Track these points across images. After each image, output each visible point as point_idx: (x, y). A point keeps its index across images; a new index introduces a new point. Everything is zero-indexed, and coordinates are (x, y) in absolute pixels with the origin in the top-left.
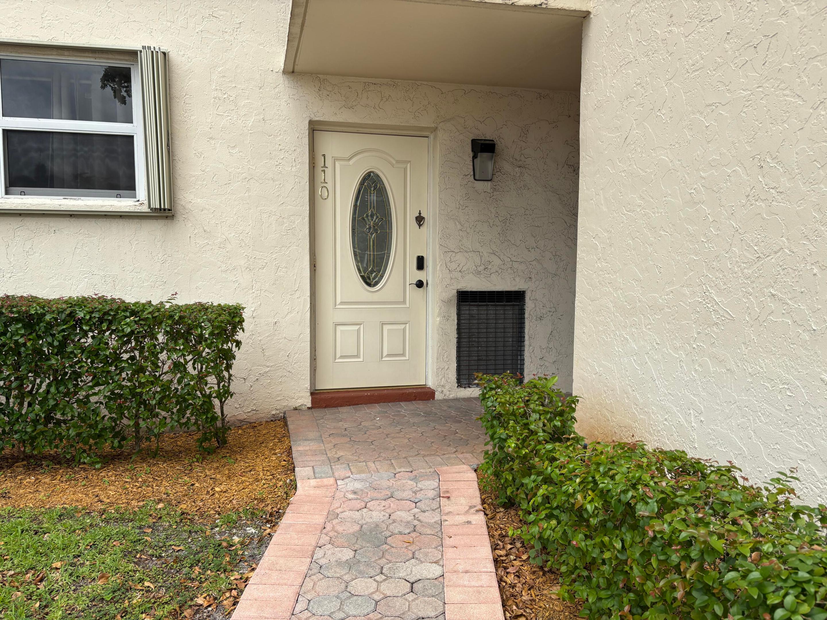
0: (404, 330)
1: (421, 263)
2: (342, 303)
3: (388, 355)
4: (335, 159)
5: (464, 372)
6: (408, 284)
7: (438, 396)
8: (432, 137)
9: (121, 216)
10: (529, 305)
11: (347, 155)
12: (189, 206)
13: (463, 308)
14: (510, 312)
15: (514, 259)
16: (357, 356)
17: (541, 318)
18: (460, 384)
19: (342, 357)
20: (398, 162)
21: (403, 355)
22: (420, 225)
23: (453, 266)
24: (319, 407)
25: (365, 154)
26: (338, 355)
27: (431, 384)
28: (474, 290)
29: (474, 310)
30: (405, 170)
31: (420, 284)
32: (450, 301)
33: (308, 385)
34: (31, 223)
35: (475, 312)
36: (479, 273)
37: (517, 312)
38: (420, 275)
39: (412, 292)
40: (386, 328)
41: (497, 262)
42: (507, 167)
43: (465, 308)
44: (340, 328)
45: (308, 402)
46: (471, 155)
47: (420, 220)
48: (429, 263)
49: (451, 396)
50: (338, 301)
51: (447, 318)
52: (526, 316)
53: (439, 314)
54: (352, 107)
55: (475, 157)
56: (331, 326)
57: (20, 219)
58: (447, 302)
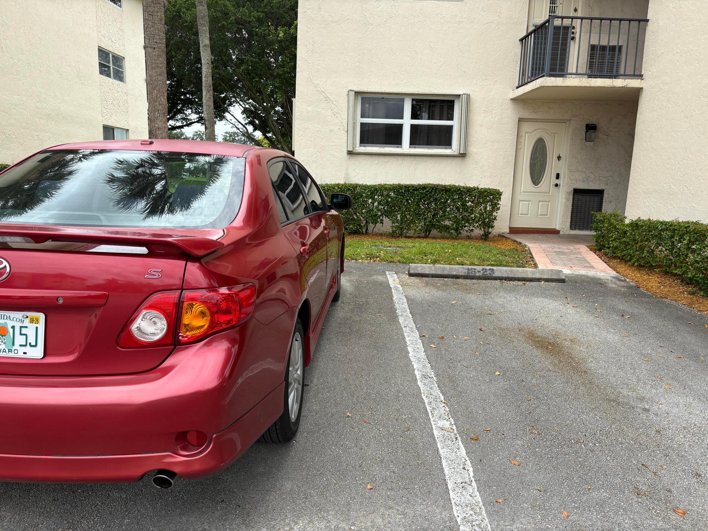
0: (548, 204)
1: (558, 176)
2: (523, 192)
3: (541, 215)
4: (526, 133)
5: (573, 223)
6: (551, 185)
7: (561, 233)
8: (568, 123)
9: (447, 156)
10: (605, 196)
11: (531, 131)
12: (471, 152)
13: (575, 196)
14: (596, 199)
15: (600, 175)
16: (527, 214)
17: (610, 202)
18: (571, 228)
19: (521, 214)
20: (552, 133)
21: (547, 215)
22: (559, 160)
23: (573, 178)
24: (512, 233)
25: (539, 130)
26: (520, 213)
27: (558, 228)
28: (581, 188)
29: (580, 197)
30: (555, 136)
31: (557, 185)
32: (570, 193)
33: (508, 224)
34: (418, 159)
35: (581, 198)
36: (584, 181)
37: (599, 199)
38: (557, 182)
39: (552, 188)
40: (540, 203)
41: (592, 176)
42: (601, 135)
43: (576, 196)
44: (521, 202)
45: (508, 231)
46: (585, 130)
47: (559, 158)
48: (561, 176)
49: (567, 233)
50: (522, 191)
51: (568, 200)
52: (604, 200)
53: (565, 198)
54: (536, 112)
55: (587, 132)
56: (518, 201)
57: (415, 157)
58: (569, 193)
